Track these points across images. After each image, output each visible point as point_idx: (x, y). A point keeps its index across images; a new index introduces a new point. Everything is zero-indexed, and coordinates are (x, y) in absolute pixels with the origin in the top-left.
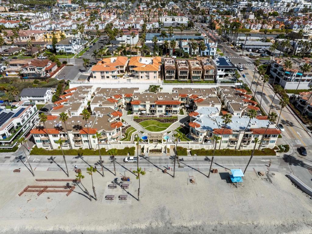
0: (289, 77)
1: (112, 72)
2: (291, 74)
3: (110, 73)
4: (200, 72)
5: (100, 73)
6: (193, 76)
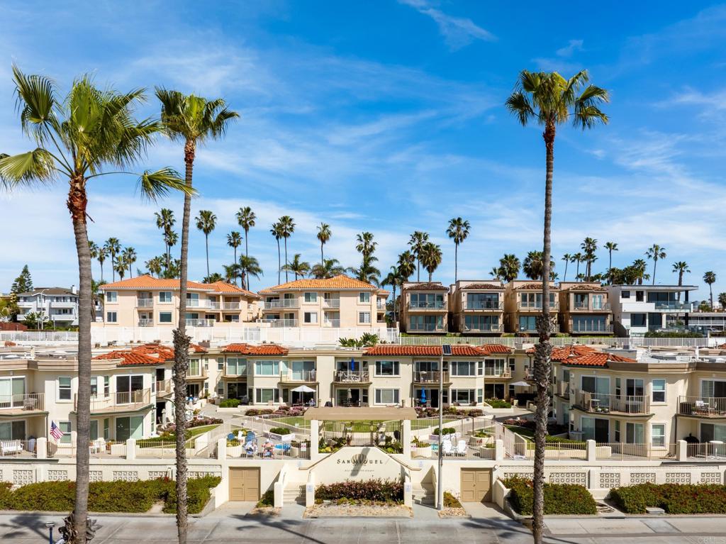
5: (133, 300)
6: (522, 315)
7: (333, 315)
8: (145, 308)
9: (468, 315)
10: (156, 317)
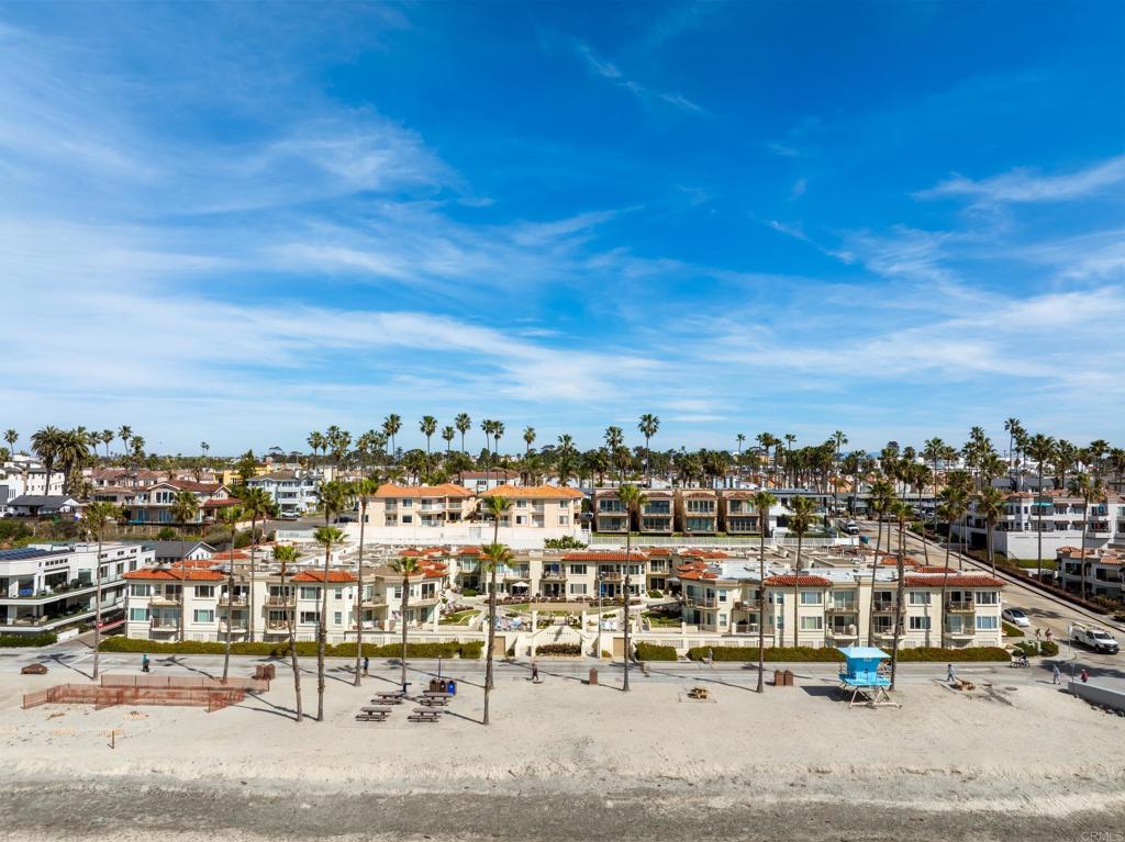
1: (424, 502)
2: (1015, 505)
3: (417, 506)
5: (383, 504)
6: (688, 518)
7: (539, 518)
8: (391, 511)
9: (645, 519)
10: (400, 519)
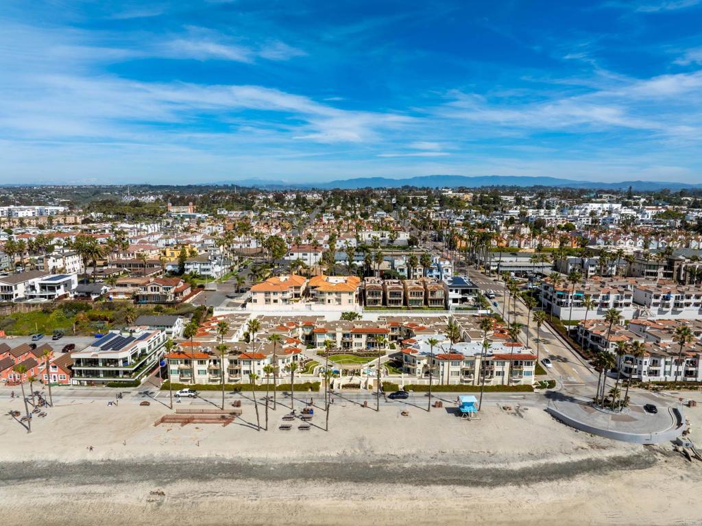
0: (563, 300)
1: (283, 293)
2: (566, 294)
3: (280, 295)
4: (421, 293)
5: (263, 294)
6: (410, 300)
7: (339, 300)
9: (390, 300)
10: (272, 301)
